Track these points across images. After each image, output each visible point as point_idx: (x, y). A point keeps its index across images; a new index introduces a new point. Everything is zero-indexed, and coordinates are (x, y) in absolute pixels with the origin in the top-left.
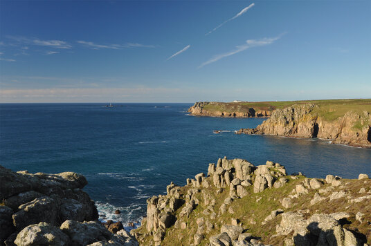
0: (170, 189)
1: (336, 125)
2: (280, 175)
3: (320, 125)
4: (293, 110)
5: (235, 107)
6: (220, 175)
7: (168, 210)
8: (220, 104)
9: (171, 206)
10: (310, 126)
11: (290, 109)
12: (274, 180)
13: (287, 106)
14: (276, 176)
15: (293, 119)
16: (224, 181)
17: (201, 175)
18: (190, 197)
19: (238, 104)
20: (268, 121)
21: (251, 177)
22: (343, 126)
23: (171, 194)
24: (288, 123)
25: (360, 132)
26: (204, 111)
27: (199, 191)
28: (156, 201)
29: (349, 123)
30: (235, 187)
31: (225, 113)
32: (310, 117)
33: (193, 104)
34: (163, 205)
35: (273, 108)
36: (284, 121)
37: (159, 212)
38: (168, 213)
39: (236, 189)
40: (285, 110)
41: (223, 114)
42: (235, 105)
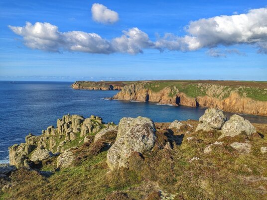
0: (28, 138)
1: (159, 94)
2: (97, 124)
3: (150, 95)
4: (135, 86)
5: (101, 85)
6: (61, 126)
7: (24, 153)
8: (92, 82)
9: (26, 150)
10: (145, 96)
11: (133, 85)
12: (93, 127)
13: (131, 84)
14: (95, 125)
15: (134, 91)
16: (64, 130)
17: (50, 127)
18: (41, 142)
19: (103, 82)
20: (120, 92)
21: (80, 126)
22: (163, 95)
23: (28, 142)
24: (131, 93)
25: (172, 99)
26: (81, 87)
27: (48, 138)
28: (16, 148)
29: (166, 94)
30: (69, 133)
31: (95, 88)
32: (144, 90)
33: (74, 82)
34: (21, 150)
35: (124, 85)
36: (129, 93)
37: (17, 155)
38: (23, 155)
39: (69, 135)
40: (130, 86)
41: (93, 89)
42: (101, 83)
